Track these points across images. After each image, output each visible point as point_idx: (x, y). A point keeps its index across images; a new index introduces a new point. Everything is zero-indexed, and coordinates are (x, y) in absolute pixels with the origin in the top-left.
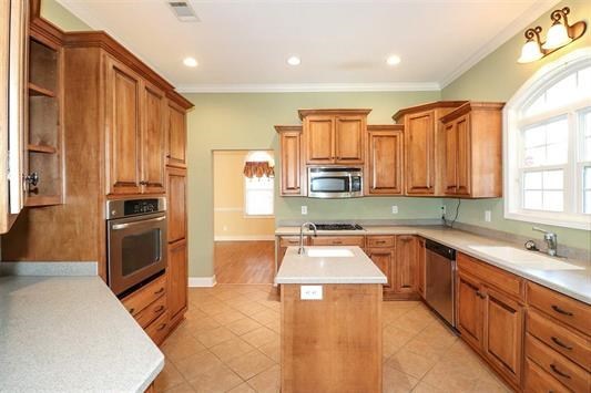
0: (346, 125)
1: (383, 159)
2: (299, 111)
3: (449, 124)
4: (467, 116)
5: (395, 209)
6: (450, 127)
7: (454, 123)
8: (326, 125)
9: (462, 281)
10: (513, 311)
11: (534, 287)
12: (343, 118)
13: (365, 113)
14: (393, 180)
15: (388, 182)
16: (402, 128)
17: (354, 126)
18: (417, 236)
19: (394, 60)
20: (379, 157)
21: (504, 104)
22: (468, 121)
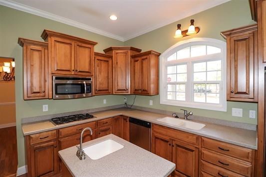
0: (82, 49)
1: (102, 74)
2: (45, 30)
3: (137, 59)
4: (148, 57)
5: (105, 102)
6: (137, 61)
7: (140, 59)
8: (68, 46)
9: (156, 138)
10: (192, 151)
11: (205, 139)
12: (80, 44)
13: (94, 44)
14: (107, 86)
15: (104, 86)
16: (111, 57)
17: (87, 51)
18: (122, 115)
19: (113, 18)
20: (100, 72)
21: (160, 54)
22: (148, 59)
